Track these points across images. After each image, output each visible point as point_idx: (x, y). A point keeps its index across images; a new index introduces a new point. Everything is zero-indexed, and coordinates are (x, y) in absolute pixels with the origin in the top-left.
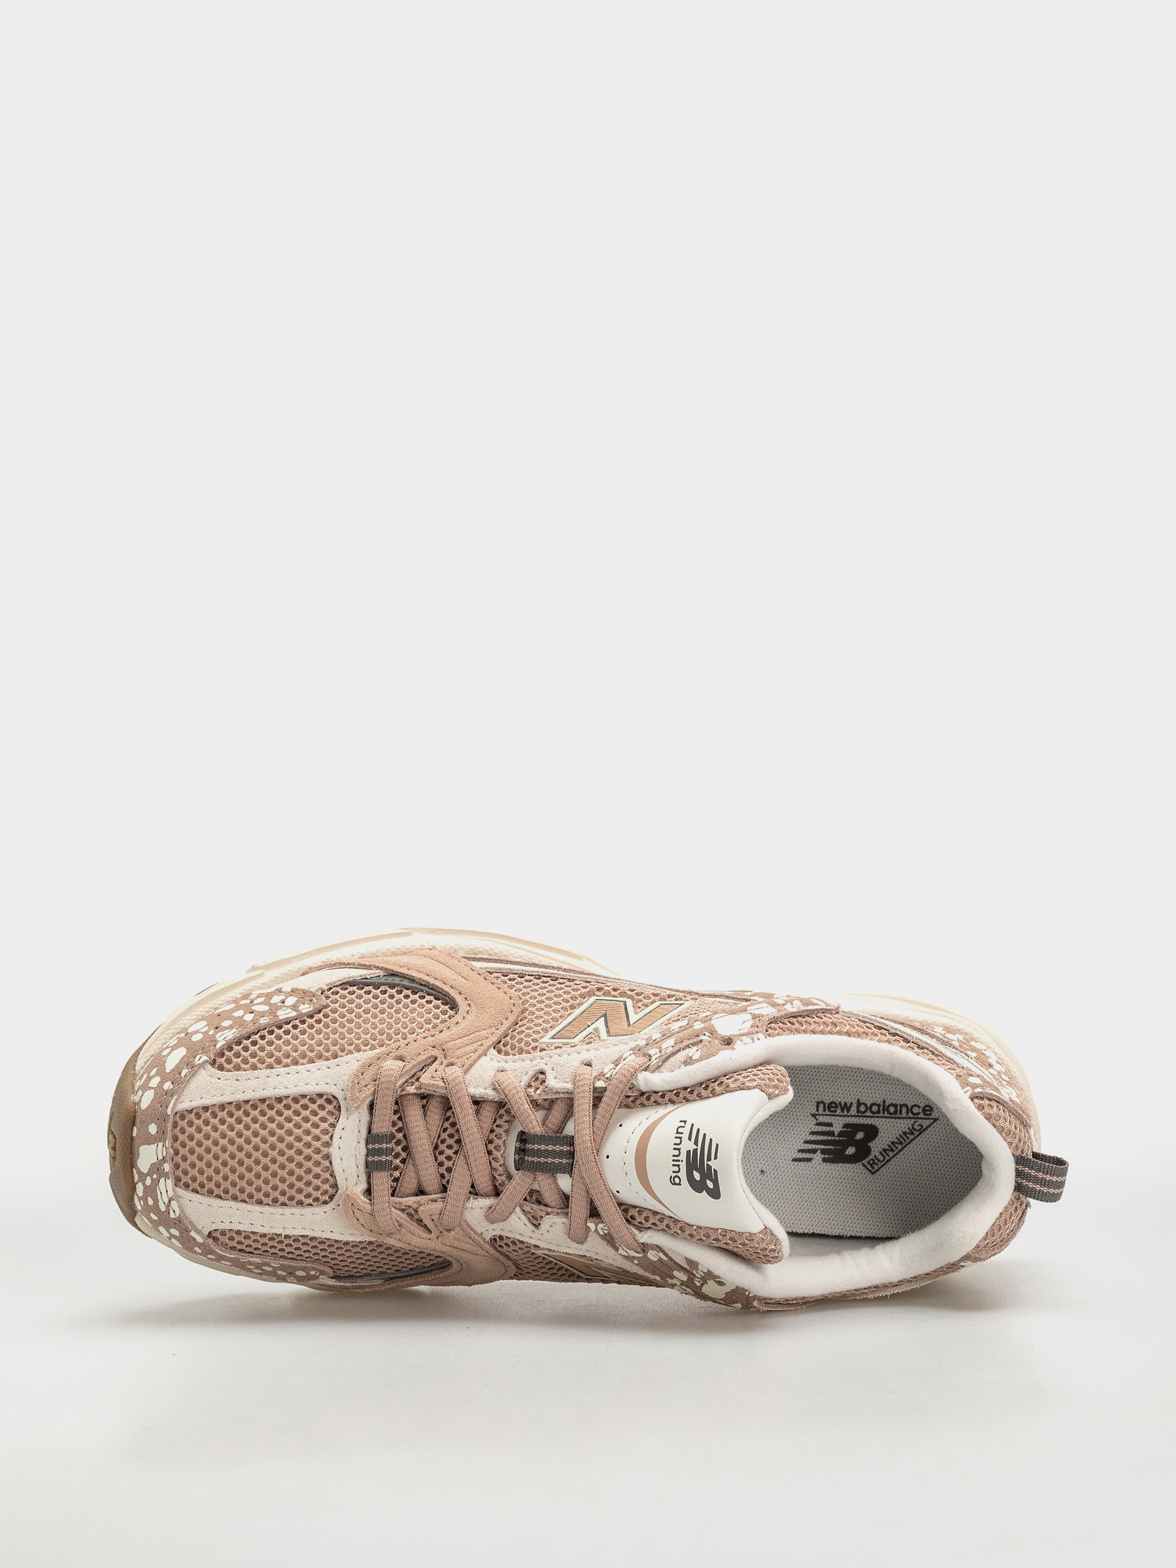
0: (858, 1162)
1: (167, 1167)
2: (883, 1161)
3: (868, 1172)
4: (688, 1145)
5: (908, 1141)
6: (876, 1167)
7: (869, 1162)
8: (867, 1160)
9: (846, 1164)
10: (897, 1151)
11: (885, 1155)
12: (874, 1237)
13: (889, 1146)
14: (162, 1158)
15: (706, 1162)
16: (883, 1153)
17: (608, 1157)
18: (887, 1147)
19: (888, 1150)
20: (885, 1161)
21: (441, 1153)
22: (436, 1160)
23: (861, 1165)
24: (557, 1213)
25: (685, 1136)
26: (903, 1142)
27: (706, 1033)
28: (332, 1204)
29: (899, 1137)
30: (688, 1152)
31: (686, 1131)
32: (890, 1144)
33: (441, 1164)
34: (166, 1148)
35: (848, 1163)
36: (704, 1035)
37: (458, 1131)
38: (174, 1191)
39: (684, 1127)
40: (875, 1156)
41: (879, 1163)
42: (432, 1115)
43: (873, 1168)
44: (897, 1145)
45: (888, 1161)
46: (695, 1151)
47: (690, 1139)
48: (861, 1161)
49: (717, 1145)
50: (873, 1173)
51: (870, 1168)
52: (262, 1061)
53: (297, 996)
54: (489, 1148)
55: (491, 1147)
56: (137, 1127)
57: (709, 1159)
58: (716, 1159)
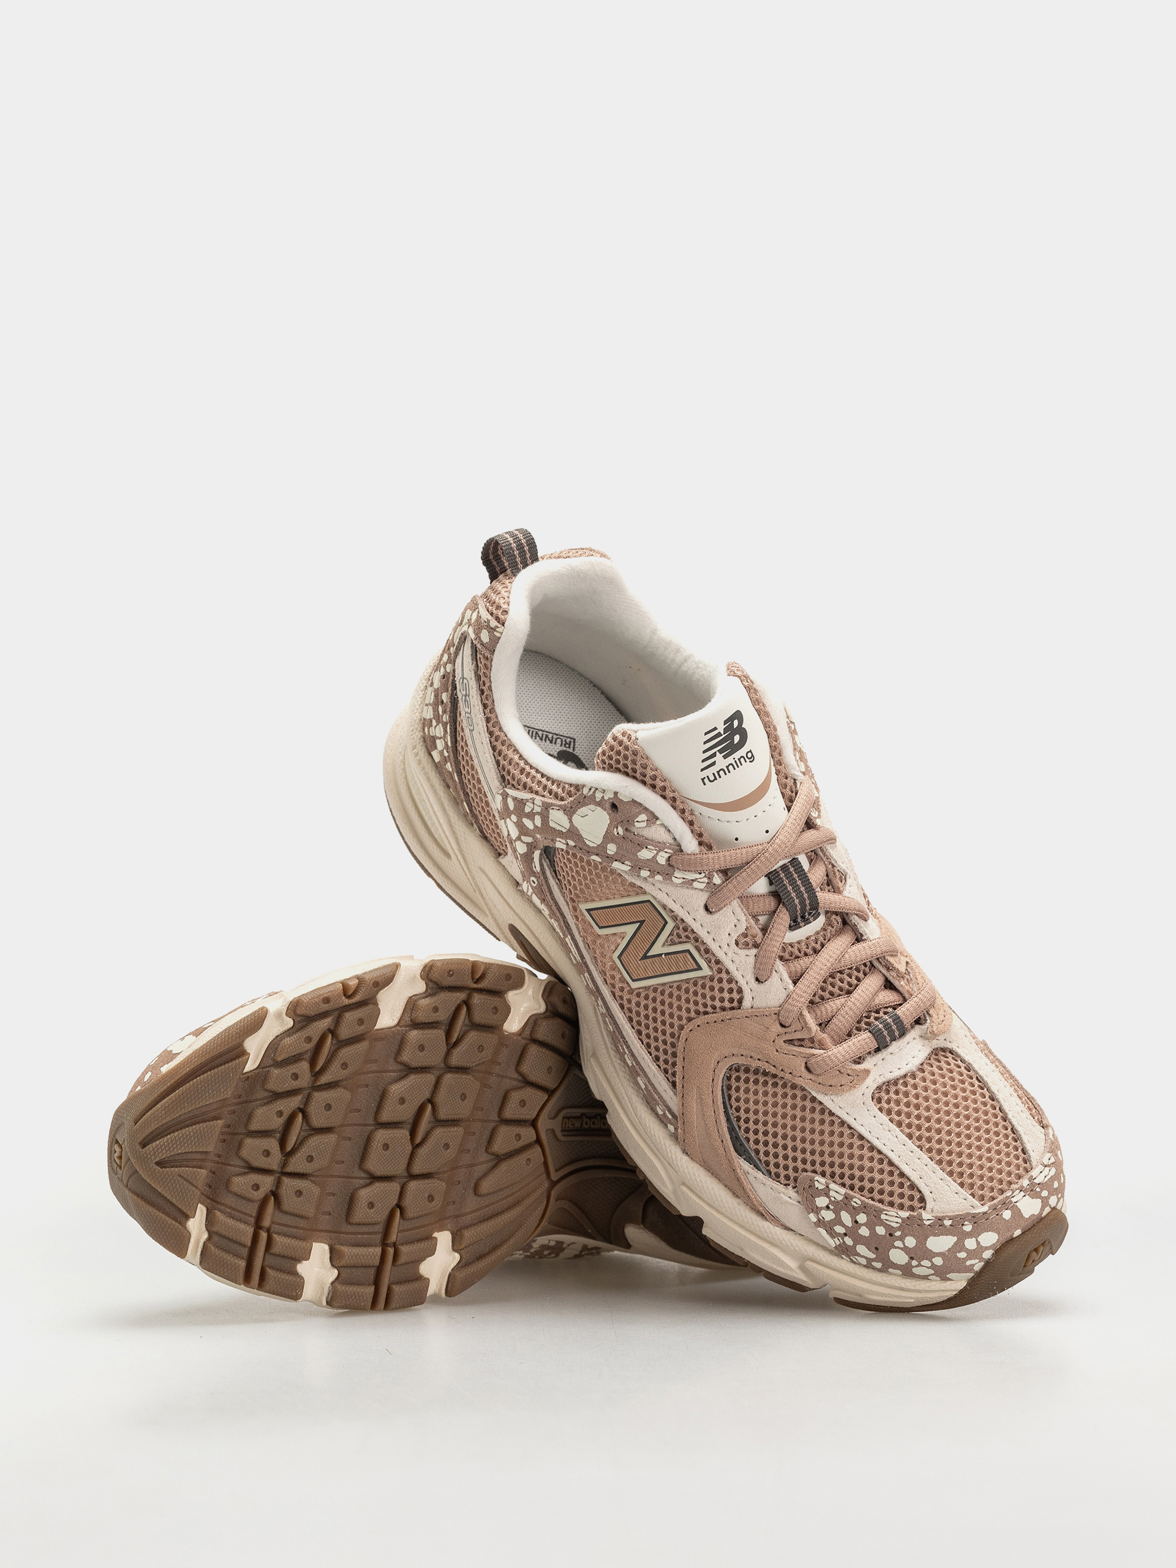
0: (575, 755)
1: (1025, 1182)
2: (559, 738)
3: (576, 744)
4: (721, 762)
5: (532, 730)
6: (568, 740)
7: (569, 747)
8: (568, 749)
9: (584, 762)
10: (545, 733)
11: (554, 740)
12: (618, 710)
13: (545, 741)
14: (1022, 1192)
15: (724, 736)
16: (554, 742)
17: (767, 832)
18: (548, 742)
19: (549, 740)
20: (558, 736)
21: (850, 985)
22: (857, 985)
23: (576, 751)
24: (827, 859)
25: (714, 769)
26: (534, 733)
27: (616, 833)
28: (950, 1046)
29: (534, 738)
30: (725, 757)
31: (709, 772)
32: (544, 741)
33: (858, 979)
34: (1013, 1193)
35: (582, 762)
36: (618, 834)
37: (825, 982)
38: (1037, 1166)
39: (708, 777)
40: (561, 746)
41: (564, 740)
42: (829, 1009)
43: (570, 742)
44: (541, 736)
45: (557, 735)
46: (720, 751)
47: (714, 764)
48: (572, 753)
49: (706, 734)
50: (574, 739)
51: (572, 743)
52: (891, 1173)
53: (814, 1202)
54: (820, 948)
55: (818, 946)
56: (1013, 1234)
57: (719, 735)
58: (715, 729)
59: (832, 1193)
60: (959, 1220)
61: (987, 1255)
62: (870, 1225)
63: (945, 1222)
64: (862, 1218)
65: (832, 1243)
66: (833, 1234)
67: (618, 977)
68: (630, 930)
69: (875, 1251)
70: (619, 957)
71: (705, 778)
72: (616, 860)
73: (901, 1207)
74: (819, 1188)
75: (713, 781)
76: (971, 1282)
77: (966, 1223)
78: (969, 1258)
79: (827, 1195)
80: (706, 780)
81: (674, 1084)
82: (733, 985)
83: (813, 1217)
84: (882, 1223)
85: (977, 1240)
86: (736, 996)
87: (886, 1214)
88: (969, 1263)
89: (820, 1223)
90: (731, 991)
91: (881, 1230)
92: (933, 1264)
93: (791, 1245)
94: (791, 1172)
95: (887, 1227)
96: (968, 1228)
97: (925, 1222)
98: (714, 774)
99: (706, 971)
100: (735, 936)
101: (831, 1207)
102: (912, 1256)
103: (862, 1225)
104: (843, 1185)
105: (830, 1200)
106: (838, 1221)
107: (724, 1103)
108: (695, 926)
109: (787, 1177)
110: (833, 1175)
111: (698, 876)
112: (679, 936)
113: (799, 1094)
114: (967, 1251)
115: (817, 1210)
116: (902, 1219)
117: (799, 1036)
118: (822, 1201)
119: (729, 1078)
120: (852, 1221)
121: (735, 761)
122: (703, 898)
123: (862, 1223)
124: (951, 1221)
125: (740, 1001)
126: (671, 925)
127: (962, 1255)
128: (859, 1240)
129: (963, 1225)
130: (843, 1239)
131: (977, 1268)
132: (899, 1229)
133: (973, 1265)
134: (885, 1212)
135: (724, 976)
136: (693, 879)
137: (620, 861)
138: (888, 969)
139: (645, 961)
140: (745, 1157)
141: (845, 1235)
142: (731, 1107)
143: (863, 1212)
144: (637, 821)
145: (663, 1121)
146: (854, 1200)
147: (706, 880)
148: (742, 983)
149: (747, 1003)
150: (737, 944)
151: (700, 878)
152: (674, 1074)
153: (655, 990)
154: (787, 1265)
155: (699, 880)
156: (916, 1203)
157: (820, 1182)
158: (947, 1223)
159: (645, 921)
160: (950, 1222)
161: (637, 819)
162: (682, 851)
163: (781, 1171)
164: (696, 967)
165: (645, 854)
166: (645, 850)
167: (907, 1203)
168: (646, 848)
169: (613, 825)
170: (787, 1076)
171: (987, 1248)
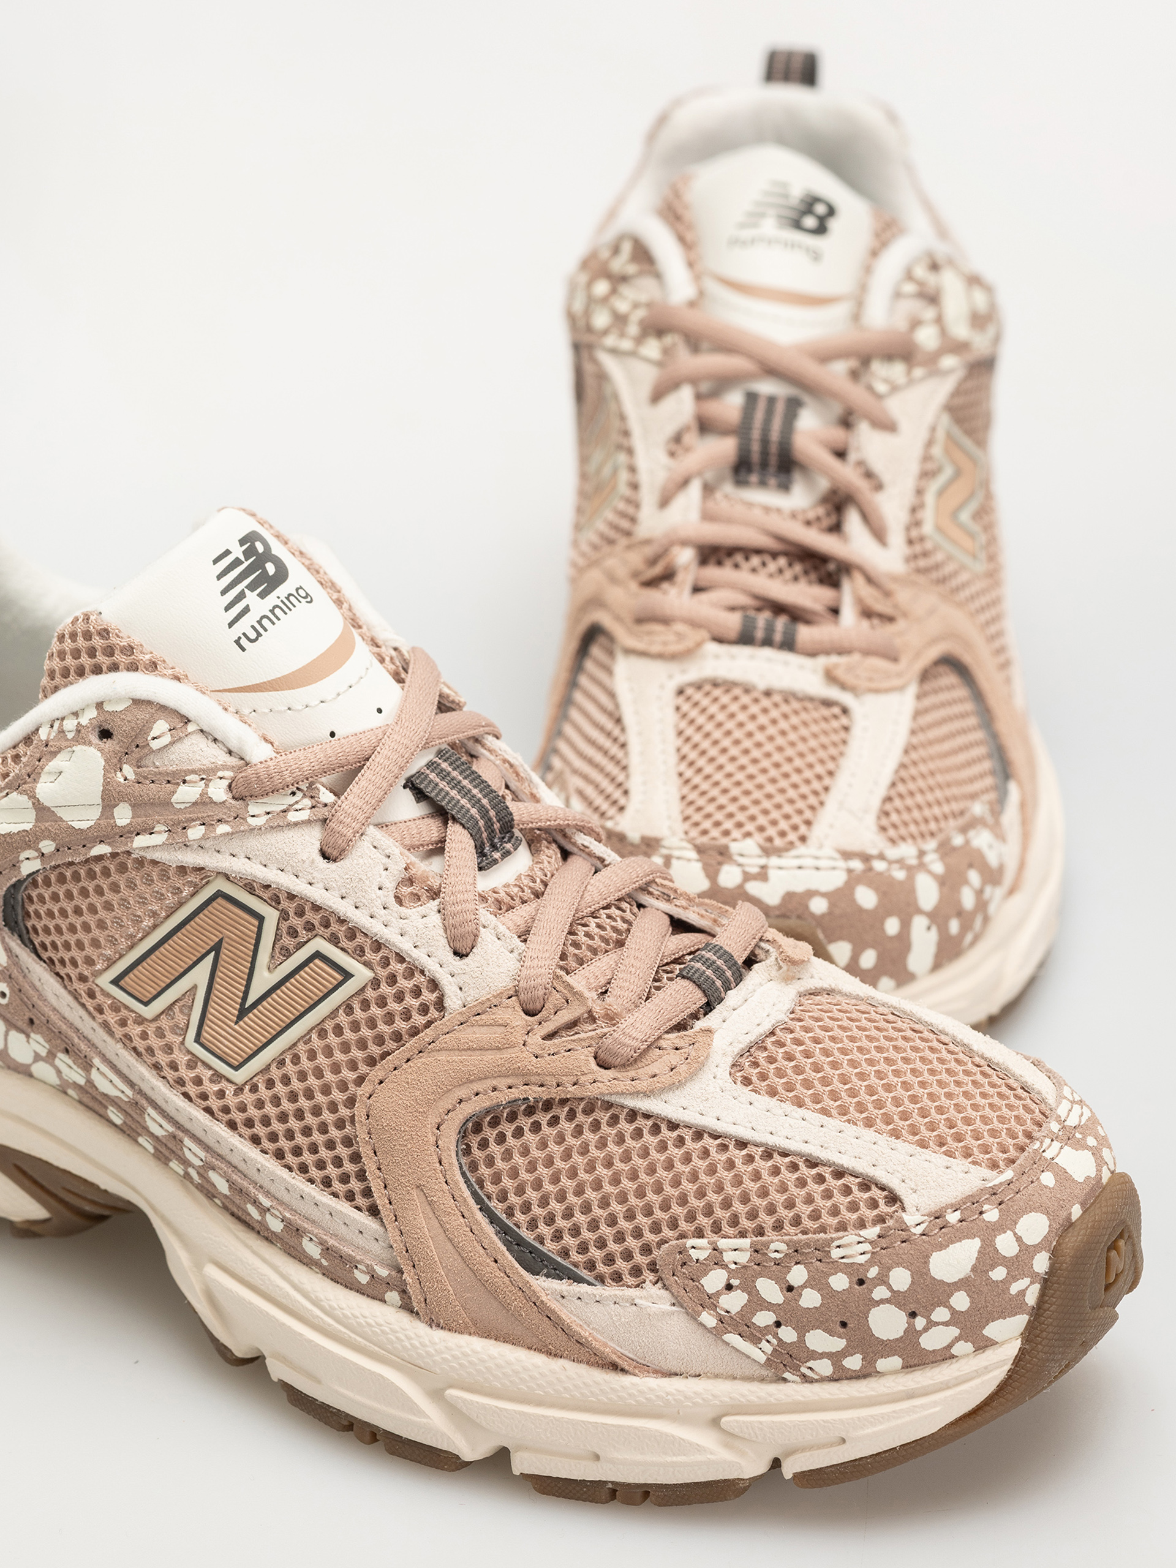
4: (258, 605)
14: (1055, 1142)
15: (246, 564)
17: (380, 711)
21: (617, 931)
22: (629, 930)
25: (250, 620)
27: (122, 780)
30: (262, 595)
31: (245, 625)
33: (626, 921)
34: (1040, 1148)
36: (125, 779)
37: (572, 932)
39: (244, 634)
46: (252, 587)
47: (246, 610)
49: (215, 561)
52: (820, 1179)
53: (701, 1289)
54: (542, 888)
55: (539, 886)
56: (1070, 1214)
57: (237, 562)
58: (227, 553)
59: (728, 1257)
60: (972, 1204)
61: (1041, 1263)
62: (817, 1282)
63: (947, 1217)
64: (798, 1275)
65: (759, 1353)
66: (754, 1335)
67: (207, 1074)
68: (200, 975)
69: (842, 1330)
70: (197, 1040)
71: (240, 638)
72: (138, 834)
73: (862, 1224)
74: (701, 1258)
75: (256, 639)
76: (1030, 1335)
77: (986, 1207)
78: (1012, 1278)
79: (719, 1263)
80: (244, 642)
81: (374, 1211)
82: (418, 979)
83: (708, 1319)
84: (837, 1267)
85: (1015, 1234)
86: (428, 997)
87: (839, 1247)
88: (1015, 1288)
89: (726, 1322)
90: (417, 992)
91: (840, 1282)
92: (953, 1312)
93: (686, 1397)
94: (640, 1259)
95: (849, 1269)
96: (992, 1215)
97: (913, 1230)
98: (253, 627)
99: (362, 974)
100: (390, 885)
101: (735, 1282)
102: (912, 1307)
103: (804, 1286)
104: (743, 1234)
105: (730, 1271)
106: (757, 1303)
107: (474, 1194)
108: (316, 894)
109: (636, 1271)
110: (717, 1229)
111: (292, 800)
112: (293, 933)
113: (604, 1117)
114: (1005, 1261)
115: (709, 1302)
116: (871, 1243)
117: (565, 1017)
118: (714, 1280)
119: (468, 1151)
120: (781, 1289)
121: (282, 601)
122: (313, 838)
123: (801, 1283)
124: (958, 1213)
125: (440, 1005)
126: (271, 916)
127: (998, 1274)
128: (805, 1321)
129: (981, 1213)
130: (776, 1336)
131: (1031, 1299)
132: (871, 1263)
133: (1022, 1293)
134: (836, 1243)
135: (396, 967)
136: (284, 807)
137: (145, 831)
138: (668, 900)
139: (246, 1019)
140: (545, 1271)
141: (778, 1324)
142: (489, 1198)
143: (797, 1263)
144: (154, 738)
145: (374, 1291)
146: (773, 1246)
147: (307, 802)
148: (431, 966)
149: (453, 1002)
150: (399, 900)
151: (297, 802)
152: (367, 1193)
153: (281, 1063)
154: (691, 1444)
155: (297, 807)
156: (883, 1208)
157: (699, 1249)
158: (953, 1218)
159: (221, 941)
160: (957, 1215)
161: (153, 734)
162: (247, 764)
163: (622, 1265)
164: (340, 978)
165: (185, 794)
166: (182, 788)
167: (870, 1214)
168: (184, 782)
169: (114, 764)
170: (572, 1091)
171: (1037, 1248)
